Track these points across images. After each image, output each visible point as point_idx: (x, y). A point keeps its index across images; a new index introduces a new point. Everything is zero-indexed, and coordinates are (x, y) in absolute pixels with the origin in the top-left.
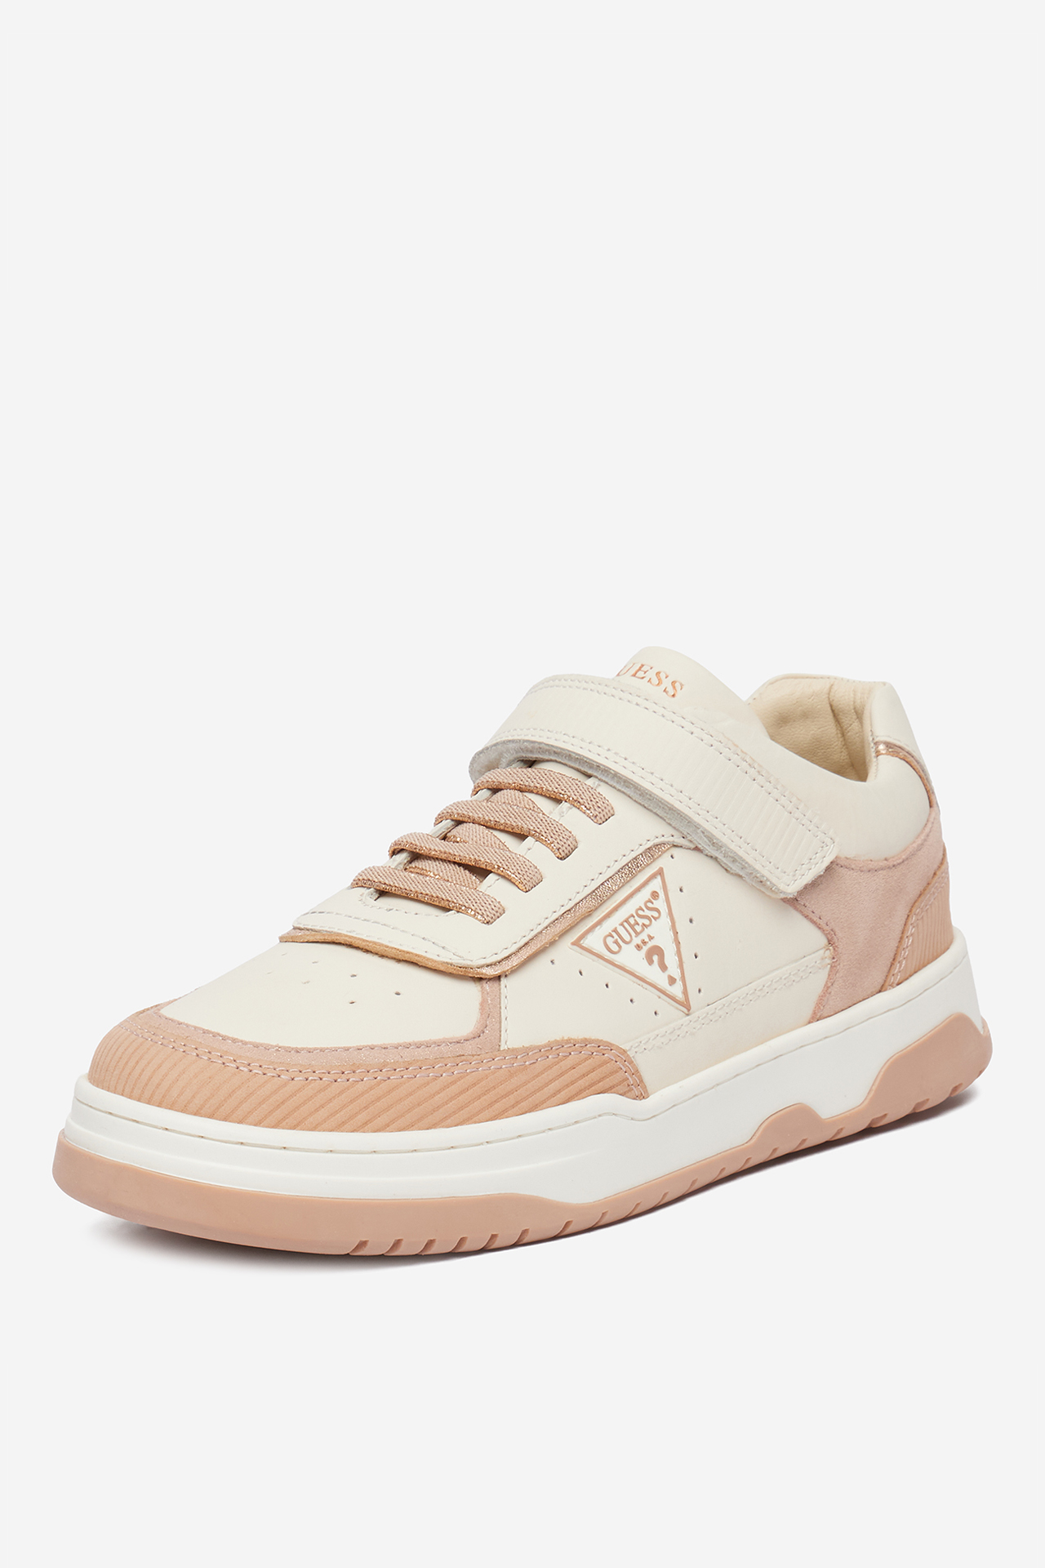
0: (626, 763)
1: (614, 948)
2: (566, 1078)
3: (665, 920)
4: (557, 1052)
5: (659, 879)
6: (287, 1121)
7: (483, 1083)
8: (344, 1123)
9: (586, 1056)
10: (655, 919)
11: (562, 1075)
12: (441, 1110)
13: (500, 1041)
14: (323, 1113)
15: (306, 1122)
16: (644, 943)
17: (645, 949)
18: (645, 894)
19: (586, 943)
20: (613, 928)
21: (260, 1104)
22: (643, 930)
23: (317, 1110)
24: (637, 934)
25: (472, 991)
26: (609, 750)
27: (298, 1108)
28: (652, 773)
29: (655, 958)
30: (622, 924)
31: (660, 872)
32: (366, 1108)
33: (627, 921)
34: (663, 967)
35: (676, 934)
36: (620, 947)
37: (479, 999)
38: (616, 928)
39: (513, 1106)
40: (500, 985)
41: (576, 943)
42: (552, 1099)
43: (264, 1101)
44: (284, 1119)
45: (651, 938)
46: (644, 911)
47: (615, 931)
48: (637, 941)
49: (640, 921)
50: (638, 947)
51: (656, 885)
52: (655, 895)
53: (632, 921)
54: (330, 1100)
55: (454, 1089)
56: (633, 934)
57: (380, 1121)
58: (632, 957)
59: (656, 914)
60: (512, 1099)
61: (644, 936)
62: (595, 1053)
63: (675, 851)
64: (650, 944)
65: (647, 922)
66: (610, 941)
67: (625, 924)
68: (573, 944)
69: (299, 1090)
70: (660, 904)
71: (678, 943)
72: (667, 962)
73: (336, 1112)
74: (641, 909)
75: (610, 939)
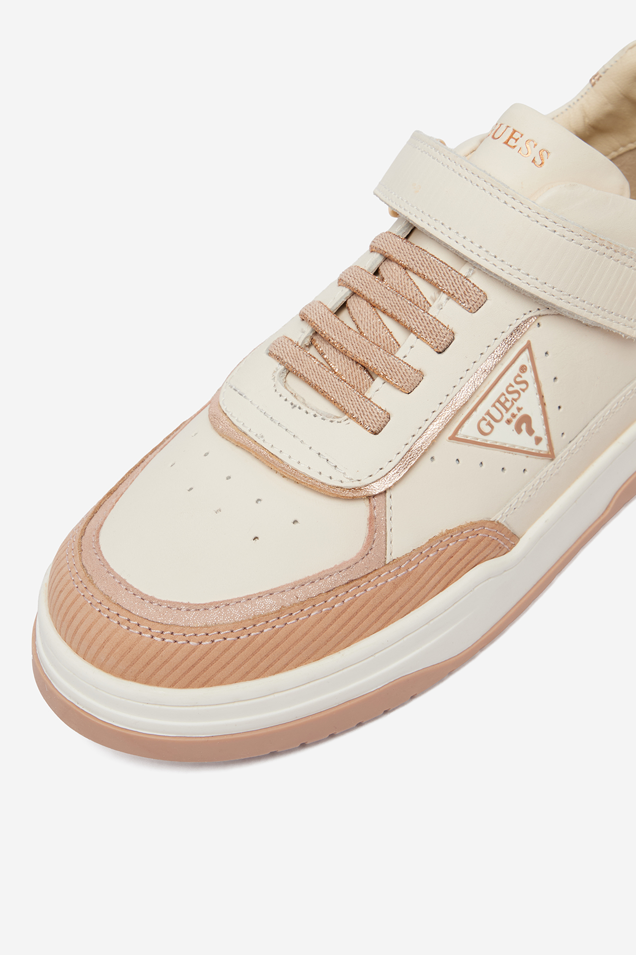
0: (496, 261)
1: (487, 429)
2: (445, 568)
3: (533, 386)
4: (436, 549)
5: (527, 352)
6: (198, 679)
7: (371, 602)
8: (247, 673)
9: (462, 543)
10: (523, 390)
11: (441, 567)
12: (333, 639)
13: (386, 555)
14: (230, 668)
15: (215, 678)
16: (514, 416)
17: (515, 421)
18: (515, 369)
19: (461, 434)
20: (485, 411)
21: (174, 670)
22: (513, 404)
23: (223, 667)
24: (507, 410)
25: (361, 509)
26: (481, 247)
27: (207, 668)
28: (519, 270)
29: (524, 426)
30: (494, 406)
31: (528, 346)
32: (267, 656)
33: (498, 401)
34: (530, 431)
35: (542, 397)
36: (492, 427)
37: (367, 515)
38: (489, 410)
39: (398, 612)
40: (386, 496)
41: (453, 438)
42: (434, 590)
43: (176, 667)
44: (195, 679)
45: (519, 409)
46: (513, 386)
47: (488, 413)
48: (507, 416)
49: (510, 397)
50: (509, 422)
51: (524, 359)
52: (523, 369)
53: (503, 400)
54: (235, 657)
55: (345, 616)
56: (504, 411)
57: (279, 664)
58: (504, 433)
59: (523, 386)
60: (397, 606)
61: (514, 410)
62: (470, 537)
63: (541, 320)
64: (519, 415)
65: (515, 396)
66: (483, 426)
67: (498, 405)
68: (450, 438)
69: (207, 653)
70: (528, 376)
71: (543, 404)
72: (534, 426)
73: (241, 666)
74: (511, 385)
75: (483, 423)
